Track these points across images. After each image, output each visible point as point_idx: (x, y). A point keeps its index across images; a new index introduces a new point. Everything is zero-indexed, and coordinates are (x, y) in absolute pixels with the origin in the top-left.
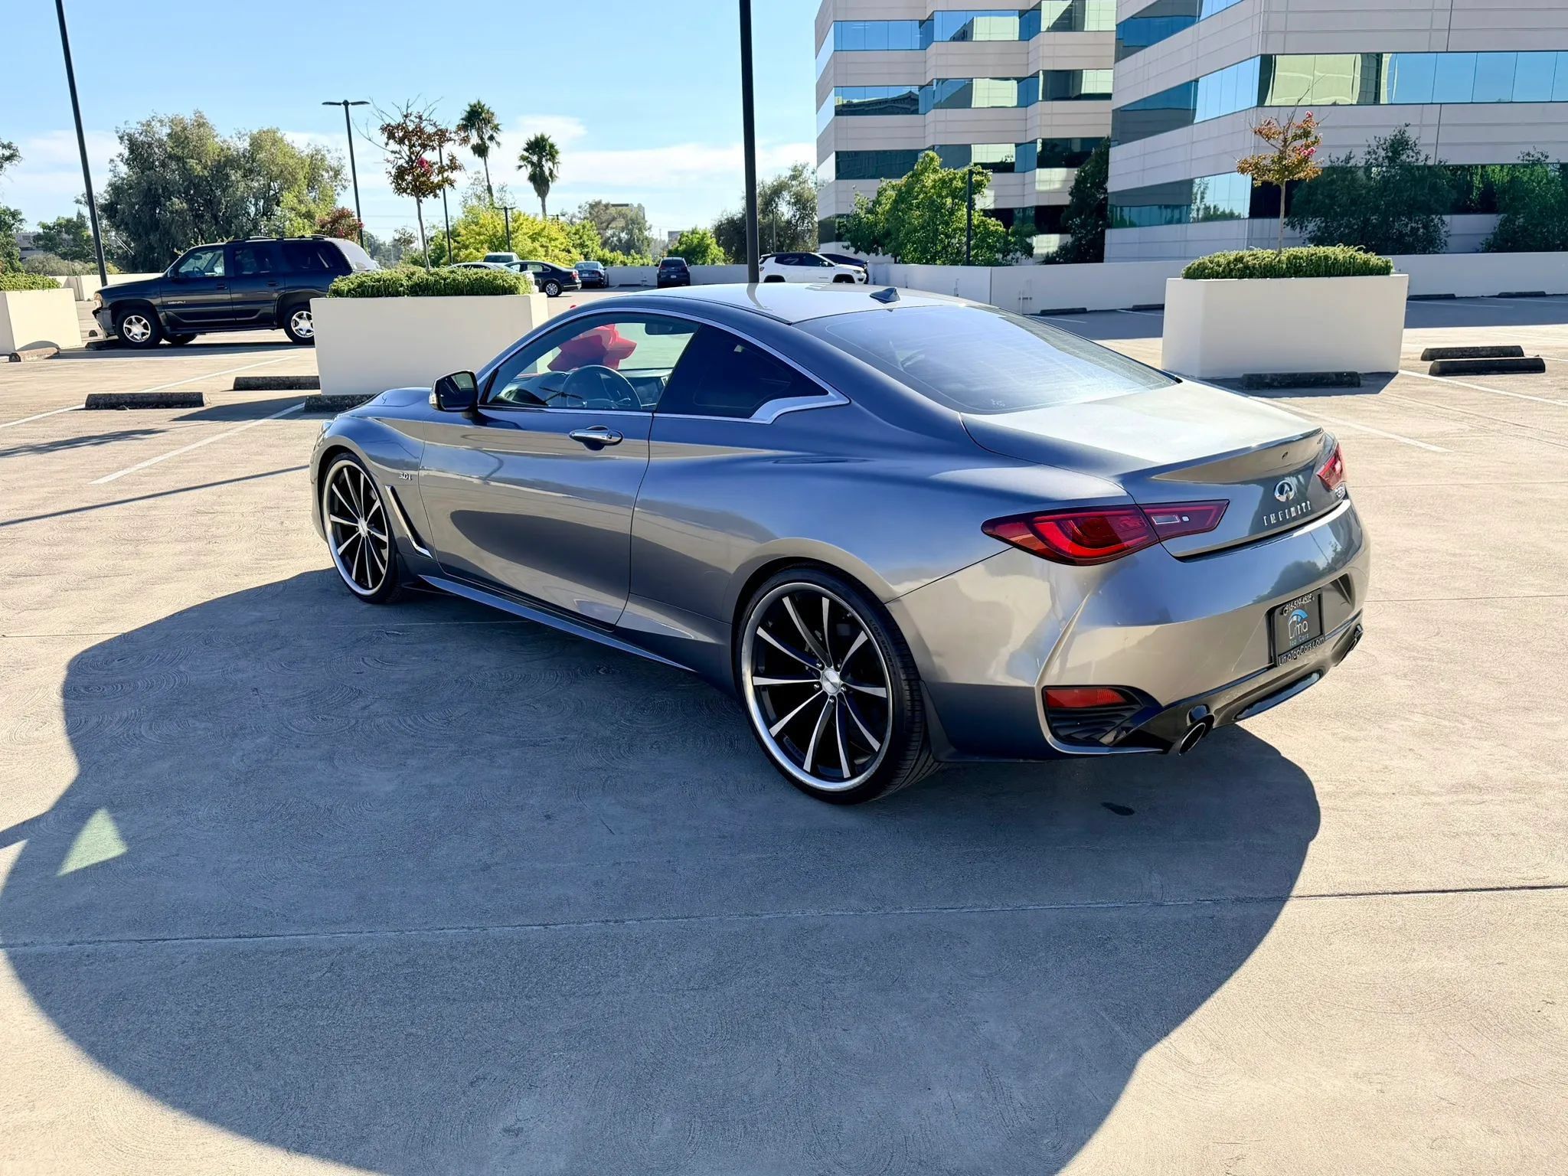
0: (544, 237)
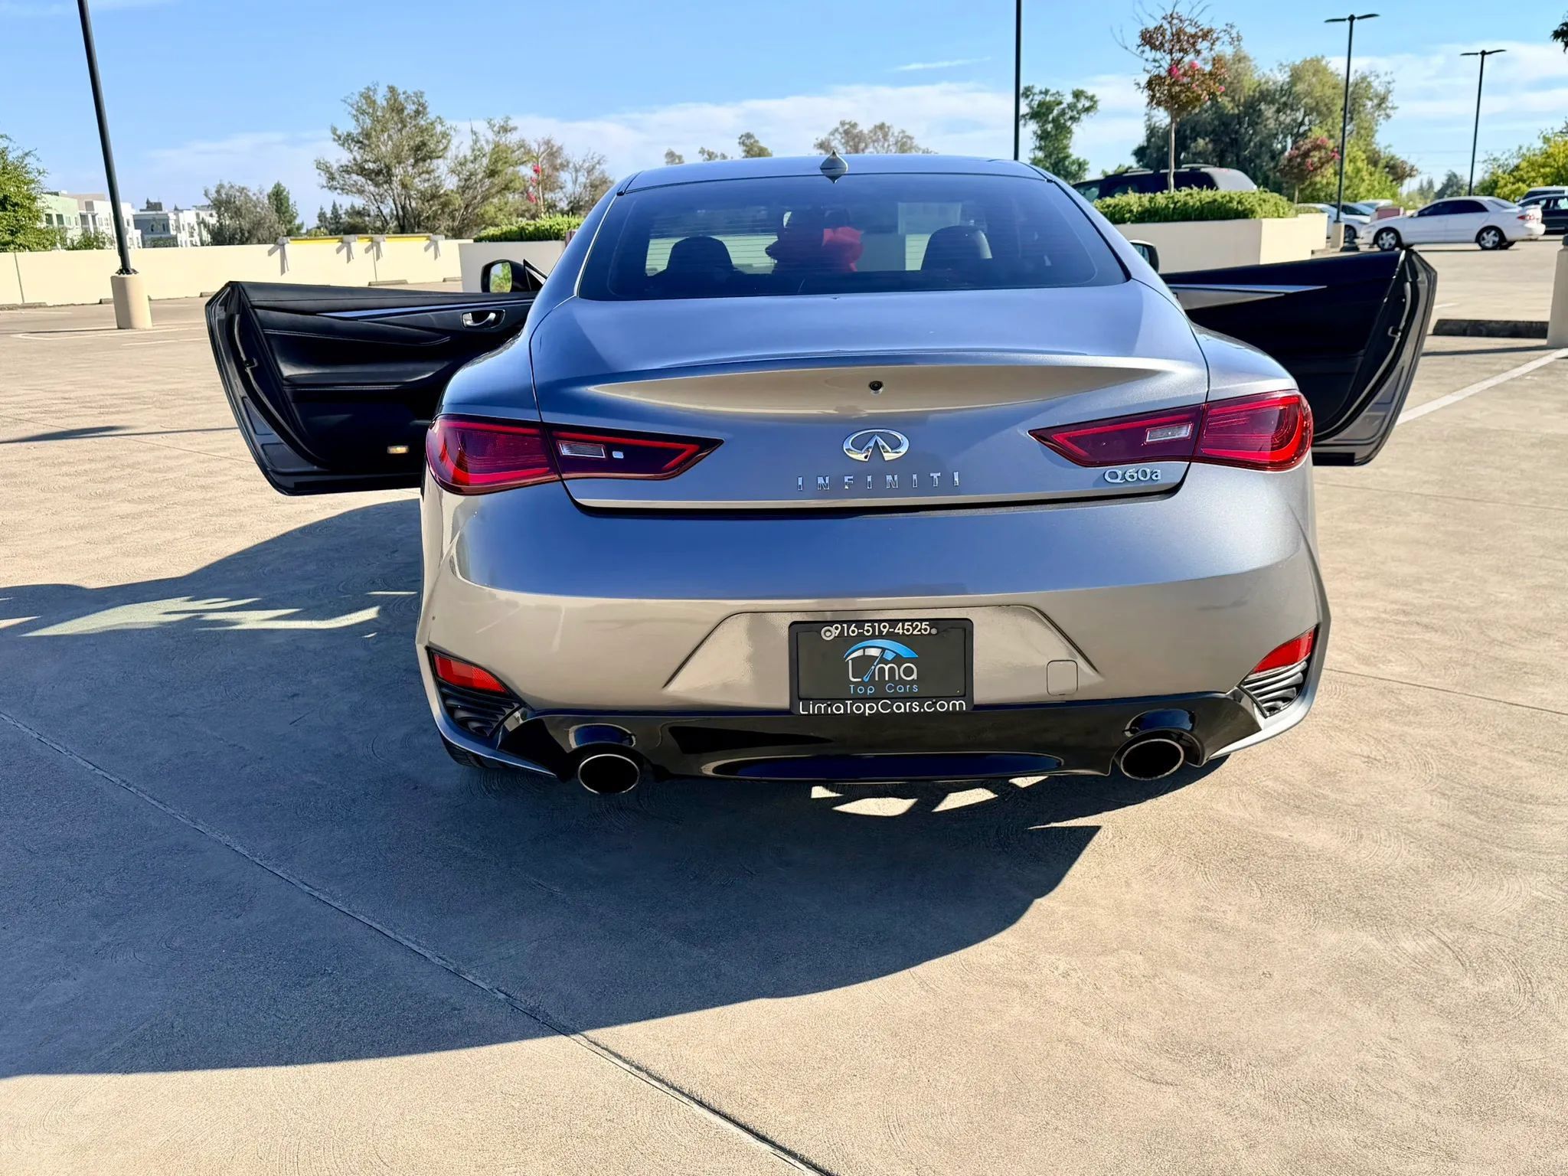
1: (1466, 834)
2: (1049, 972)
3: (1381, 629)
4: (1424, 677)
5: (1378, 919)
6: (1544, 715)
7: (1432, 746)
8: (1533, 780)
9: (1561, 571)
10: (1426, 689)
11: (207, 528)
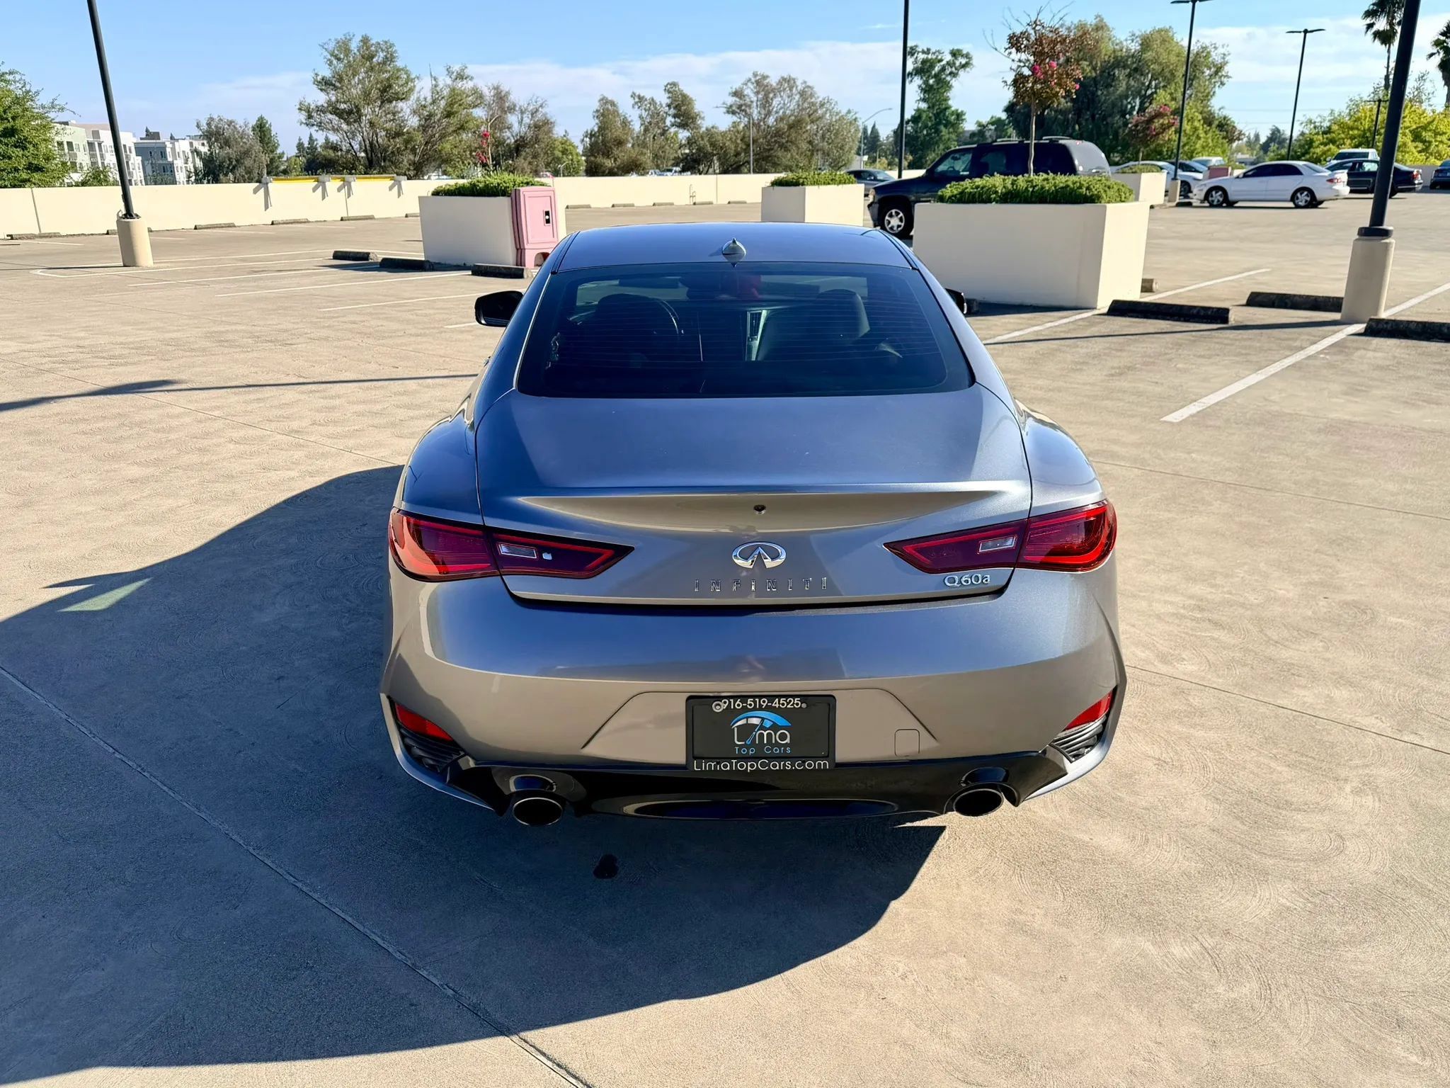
0: (1430, 130)
1: (1231, 840)
2: (891, 974)
3: (1179, 626)
4: (1210, 677)
5: (1153, 924)
6: (1304, 719)
7: (1211, 749)
8: (1289, 786)
9: (1331, 568)
10: (1212, 690)
11: (205, 496)
